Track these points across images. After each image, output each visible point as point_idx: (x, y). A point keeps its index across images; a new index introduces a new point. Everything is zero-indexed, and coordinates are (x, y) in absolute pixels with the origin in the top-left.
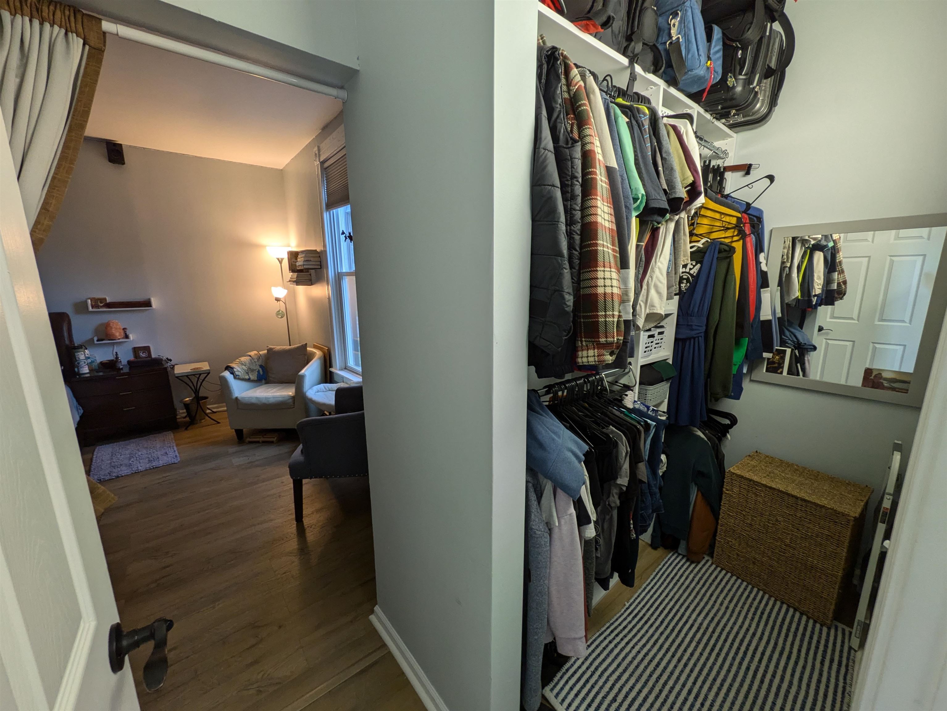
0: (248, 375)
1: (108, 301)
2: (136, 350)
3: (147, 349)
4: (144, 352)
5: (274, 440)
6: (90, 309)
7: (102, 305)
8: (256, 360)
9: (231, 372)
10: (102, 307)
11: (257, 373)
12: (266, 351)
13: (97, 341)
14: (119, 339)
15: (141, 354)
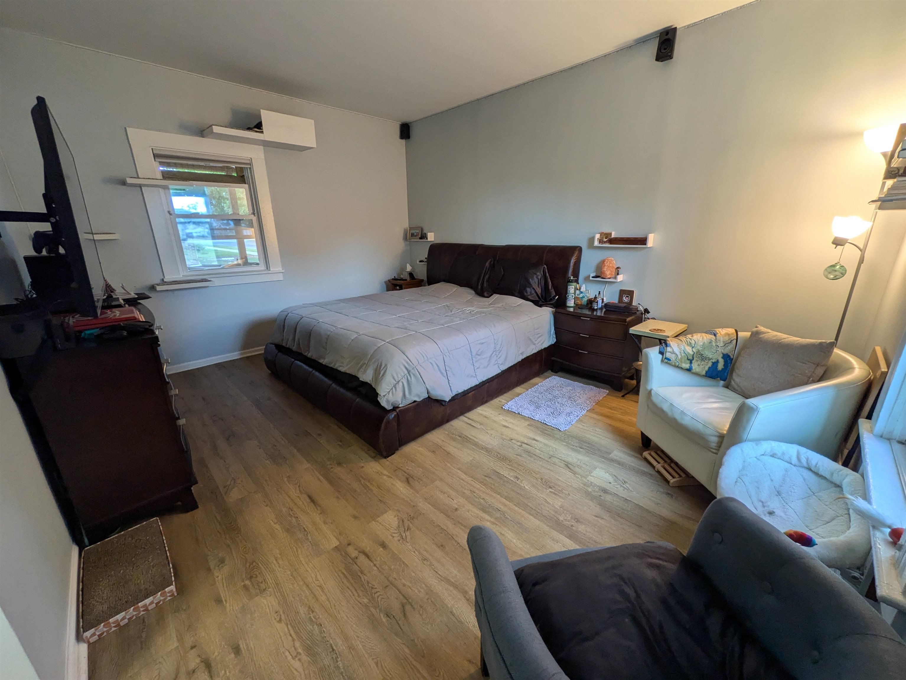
0: (691, 363)
1: (613, 236)
2: (623, 293)
3: (630, 293)
4: (627, 297)
5: (672, 481)
6: (596, 243)
7: (606, 240)
8: (721, 344)
9: (662, 350)
10: (605, 242)
11: (710, 364)
12: (749, 333)
13: (593, 277)
14: (610, 278)
15: (624, 298)
